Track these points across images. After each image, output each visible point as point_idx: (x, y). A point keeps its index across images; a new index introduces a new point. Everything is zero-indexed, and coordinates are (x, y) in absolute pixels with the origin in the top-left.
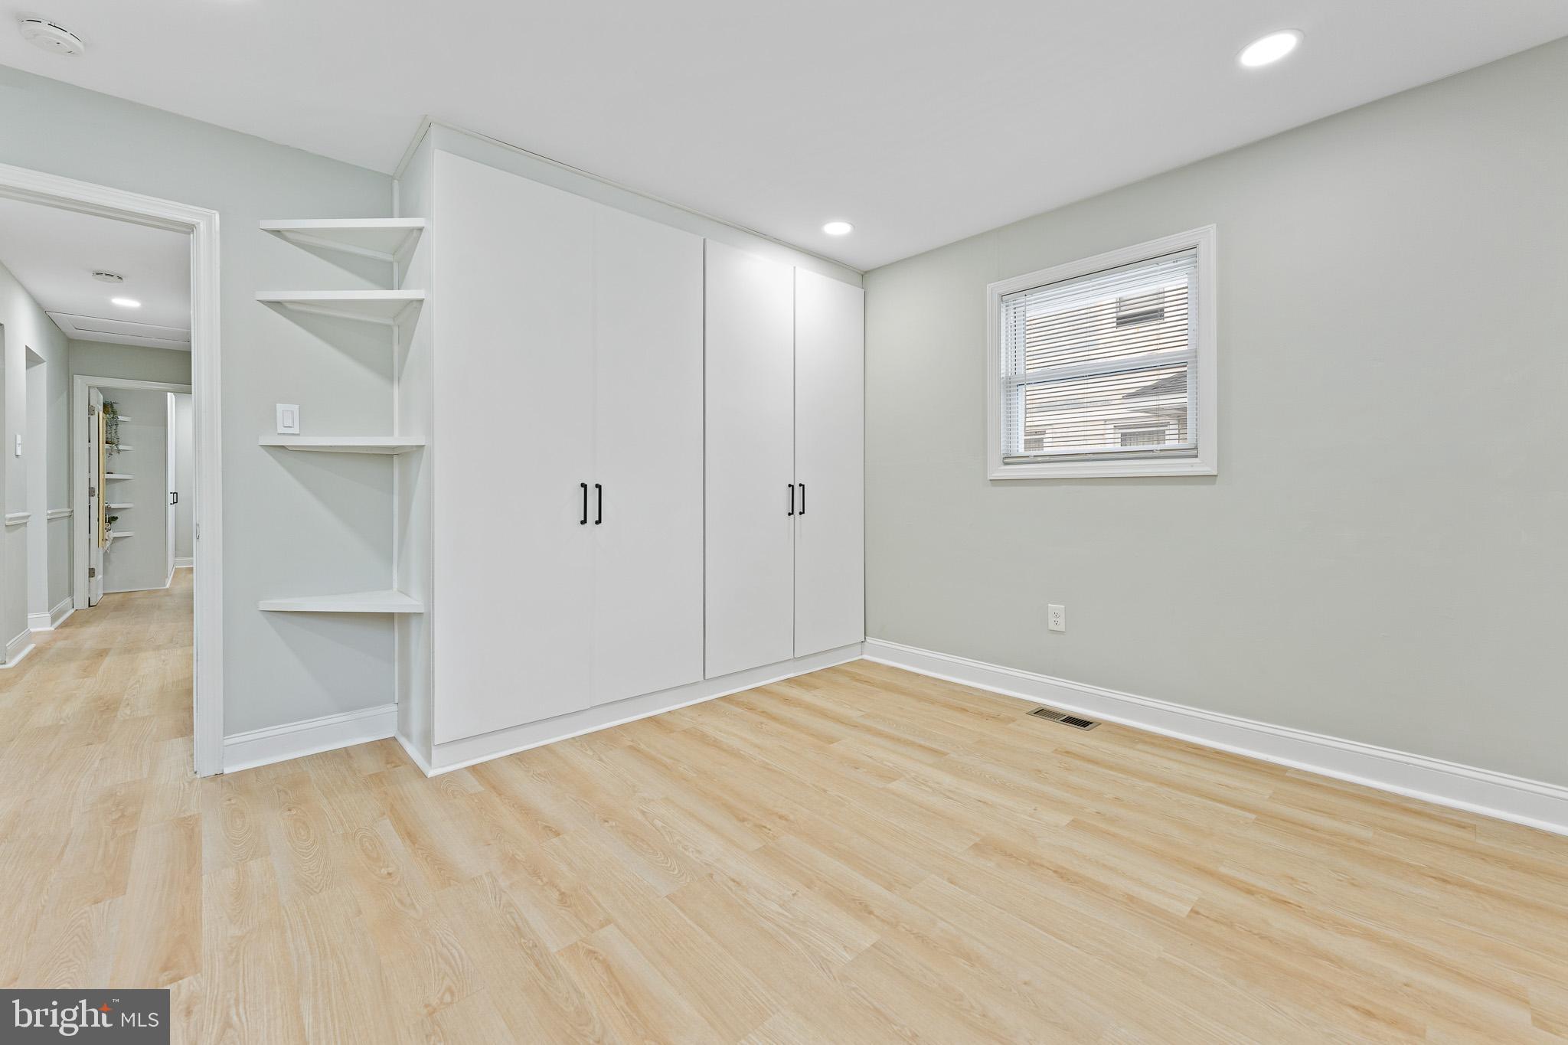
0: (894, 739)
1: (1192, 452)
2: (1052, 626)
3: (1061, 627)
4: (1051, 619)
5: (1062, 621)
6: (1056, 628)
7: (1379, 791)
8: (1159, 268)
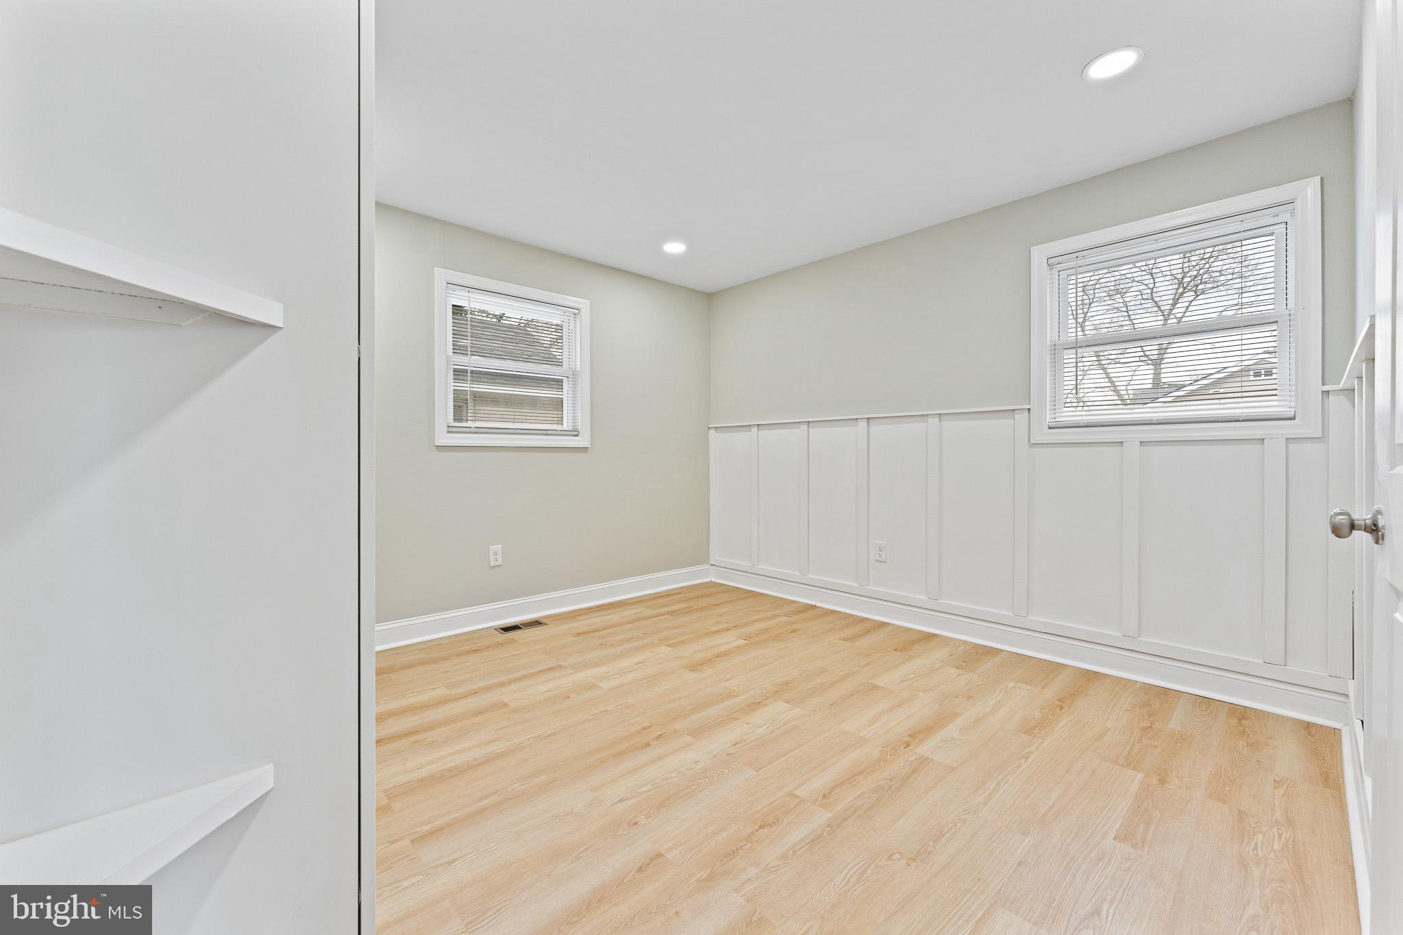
0: (521, 678)
1: (575, 433)
2: (493, 563)
3: (500, 562)
4: (492, 558)
5: (500, 557)
6: (497, 563)
7: (646, 595)
8: (557, 312)
